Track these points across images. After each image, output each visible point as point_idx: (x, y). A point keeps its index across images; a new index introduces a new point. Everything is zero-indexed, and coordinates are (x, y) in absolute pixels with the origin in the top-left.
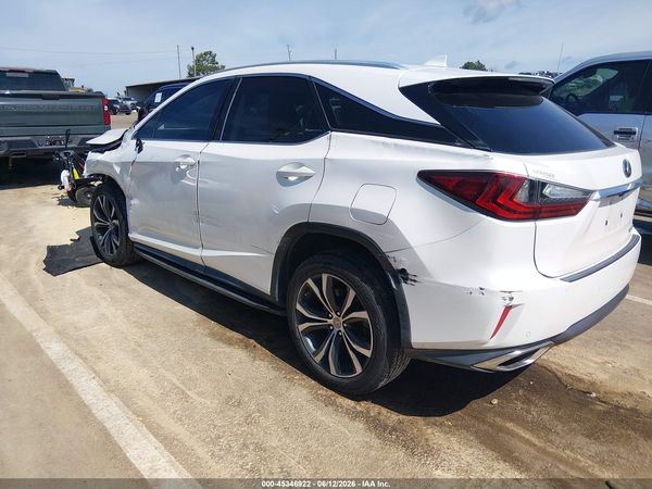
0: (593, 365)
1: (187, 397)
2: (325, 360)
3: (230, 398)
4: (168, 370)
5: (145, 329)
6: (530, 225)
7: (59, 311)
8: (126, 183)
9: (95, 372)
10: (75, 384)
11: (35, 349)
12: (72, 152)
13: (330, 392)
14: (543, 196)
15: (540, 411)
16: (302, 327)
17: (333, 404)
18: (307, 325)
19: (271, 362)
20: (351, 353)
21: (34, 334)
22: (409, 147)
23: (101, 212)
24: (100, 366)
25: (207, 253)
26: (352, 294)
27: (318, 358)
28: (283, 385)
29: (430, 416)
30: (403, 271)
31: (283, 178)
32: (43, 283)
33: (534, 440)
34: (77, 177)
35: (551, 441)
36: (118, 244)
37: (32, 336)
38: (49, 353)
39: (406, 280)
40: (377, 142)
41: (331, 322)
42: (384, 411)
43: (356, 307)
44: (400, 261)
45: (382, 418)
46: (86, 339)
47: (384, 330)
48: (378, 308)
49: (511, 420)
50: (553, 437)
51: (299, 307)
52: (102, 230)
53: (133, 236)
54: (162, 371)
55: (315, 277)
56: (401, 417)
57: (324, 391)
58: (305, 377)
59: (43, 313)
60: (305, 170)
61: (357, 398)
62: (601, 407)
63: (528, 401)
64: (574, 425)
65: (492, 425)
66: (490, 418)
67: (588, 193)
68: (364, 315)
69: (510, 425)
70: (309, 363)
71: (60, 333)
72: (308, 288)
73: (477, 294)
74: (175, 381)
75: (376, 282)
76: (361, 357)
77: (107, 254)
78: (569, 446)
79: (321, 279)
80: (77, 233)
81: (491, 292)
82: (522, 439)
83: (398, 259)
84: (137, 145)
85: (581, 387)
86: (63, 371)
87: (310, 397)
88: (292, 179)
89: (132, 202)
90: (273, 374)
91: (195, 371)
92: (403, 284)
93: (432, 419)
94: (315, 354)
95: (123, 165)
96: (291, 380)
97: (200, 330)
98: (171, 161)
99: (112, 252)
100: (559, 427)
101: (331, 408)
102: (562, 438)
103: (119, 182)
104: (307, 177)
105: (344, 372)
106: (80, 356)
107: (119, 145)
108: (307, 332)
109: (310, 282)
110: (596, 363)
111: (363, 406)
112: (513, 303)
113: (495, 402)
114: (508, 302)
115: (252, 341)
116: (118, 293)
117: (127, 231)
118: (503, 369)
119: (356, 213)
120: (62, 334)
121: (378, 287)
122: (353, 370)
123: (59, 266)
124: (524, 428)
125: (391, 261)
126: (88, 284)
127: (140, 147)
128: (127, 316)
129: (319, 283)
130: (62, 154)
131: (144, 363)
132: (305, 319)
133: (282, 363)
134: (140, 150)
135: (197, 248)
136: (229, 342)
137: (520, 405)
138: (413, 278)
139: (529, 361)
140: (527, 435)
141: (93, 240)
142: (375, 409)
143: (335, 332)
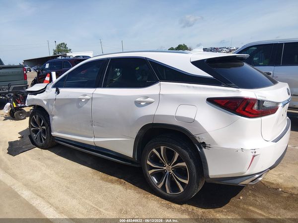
0: (274, 176)
1: (100, 212)
2: (164, 187)
3: (121, 210)
4: (86, 199)
5: (68, 179)
6: (259, 119)
7: (22, 174)
8: (50, 109)
9: (50, 204)
10: (42, 211)
11: (16, 195)
12: (12, 94)
13: (167, 202)
14: (263, 106)
15: (261, 200)
16: (150, 172)
17: (171, 207)
18: (153, 171)
19: (135, 190)
20: (177, 182)
21: (13, 187)
22: (200, 88)
23: (35, 123)
24: (52, 201)
25: (96, 140)
26: (177, 155)
27: (160, 186)
28: (144, 200)
29: (216, 208)
30: (204, 143)
31: (138, 104)
32: (9, 160)
33: (263, 213)
34: (15, 106)
35: (270, 213)
36: (45, 138)
37: (12, 188)
38: (23, 196)
39: (205, 147)
40: (184, 86)
41: (165, 168)
42: (195, 208)
43: (179, 160)
44: (201, 139)
45: (195, 211)
46: (40, 187)
47: (195, 171)
48: (191, 161)
49: (251, 206)
50: (271, 211)
51: (149, 163)
52: (36, 132)
53: (54, 134)
54: (83, 200)
55: (157, 148)
56: (203, 210)
57: (164, 202)
58: (153, 195)
59: (14, 176)
60: (149, 100)
61: (181, 203)
62: (285, 195)
63: (254, 196)
64: (277, 204)
65: (243, 209)
66: (242, 206)
67: (278, 103)
68: (184, 164)
69: (251, 208)
70: (155, 189)
71: (25, 185)
72: (153, 153)
73: (240, 151)
74: (91, 204)
75: (189, 149)
76: (183, 184)
77: (39, 143)
78: (279, 214)
79: (160, 148)
80: (19, 133)
81: (246, 150)
82: (258, 213)
83: (201, 138)
84: (56, 91)
85: (273, 186)
86: (34, 205)
87: (159, 206)
88: (142, 104)
89: (54, 117)
90: (137, 196)
91: (100, 198)
92: (204, 149)
93: (217, 209)
94: (158, 184)
95: (49, 101)
96: (147, 198)
97: (95, 177)
98: (77, 98)
99: (41, 142)
100: (272, 206)
101: (170, 210)
102: (275, 211)
103: (46, 108)
104: (150, 103)
105: (174, 191)
106: (40, 196)
107: (45, 91)
108: (153, 174)
109: (154, 150)
110: (276, 175)
111: (184, 207)
112: (256, 154)
113: (241, 198)
114: (254, 154)
115: (122, 180)
116: (49, 162)
117: (50, 131)
118: (251, 183)
119: (178, 118)
120: (27, 185)
121: (190, 151)
122: (178, 190)
123: (15, 151)
124: (257, 208)
125: (197, 139)
126: (32, 159)
127: (58, 92)
128: (57, 173)
129: (159, 151)
130: (7, 96)
131: (74, 197)
132: (152, 168)
133: (140, 190)
134: (58, 93)
135: (91, 138)
136: (112, 182)
137: (252, 198)
138: (209, 146)
139: (260, 179)
140: (260, 212)
141: (30, 137)
142: (190, 208)
143: (168, 173)
